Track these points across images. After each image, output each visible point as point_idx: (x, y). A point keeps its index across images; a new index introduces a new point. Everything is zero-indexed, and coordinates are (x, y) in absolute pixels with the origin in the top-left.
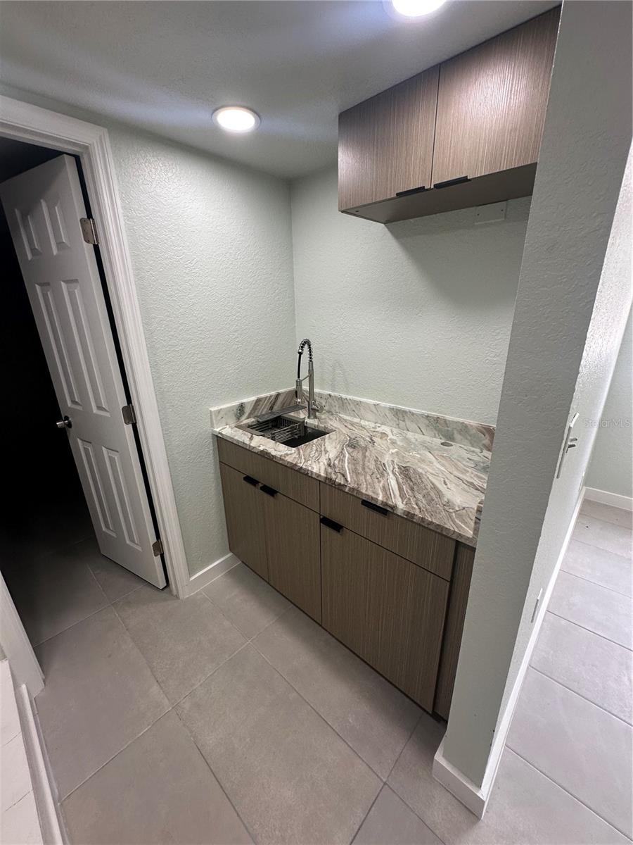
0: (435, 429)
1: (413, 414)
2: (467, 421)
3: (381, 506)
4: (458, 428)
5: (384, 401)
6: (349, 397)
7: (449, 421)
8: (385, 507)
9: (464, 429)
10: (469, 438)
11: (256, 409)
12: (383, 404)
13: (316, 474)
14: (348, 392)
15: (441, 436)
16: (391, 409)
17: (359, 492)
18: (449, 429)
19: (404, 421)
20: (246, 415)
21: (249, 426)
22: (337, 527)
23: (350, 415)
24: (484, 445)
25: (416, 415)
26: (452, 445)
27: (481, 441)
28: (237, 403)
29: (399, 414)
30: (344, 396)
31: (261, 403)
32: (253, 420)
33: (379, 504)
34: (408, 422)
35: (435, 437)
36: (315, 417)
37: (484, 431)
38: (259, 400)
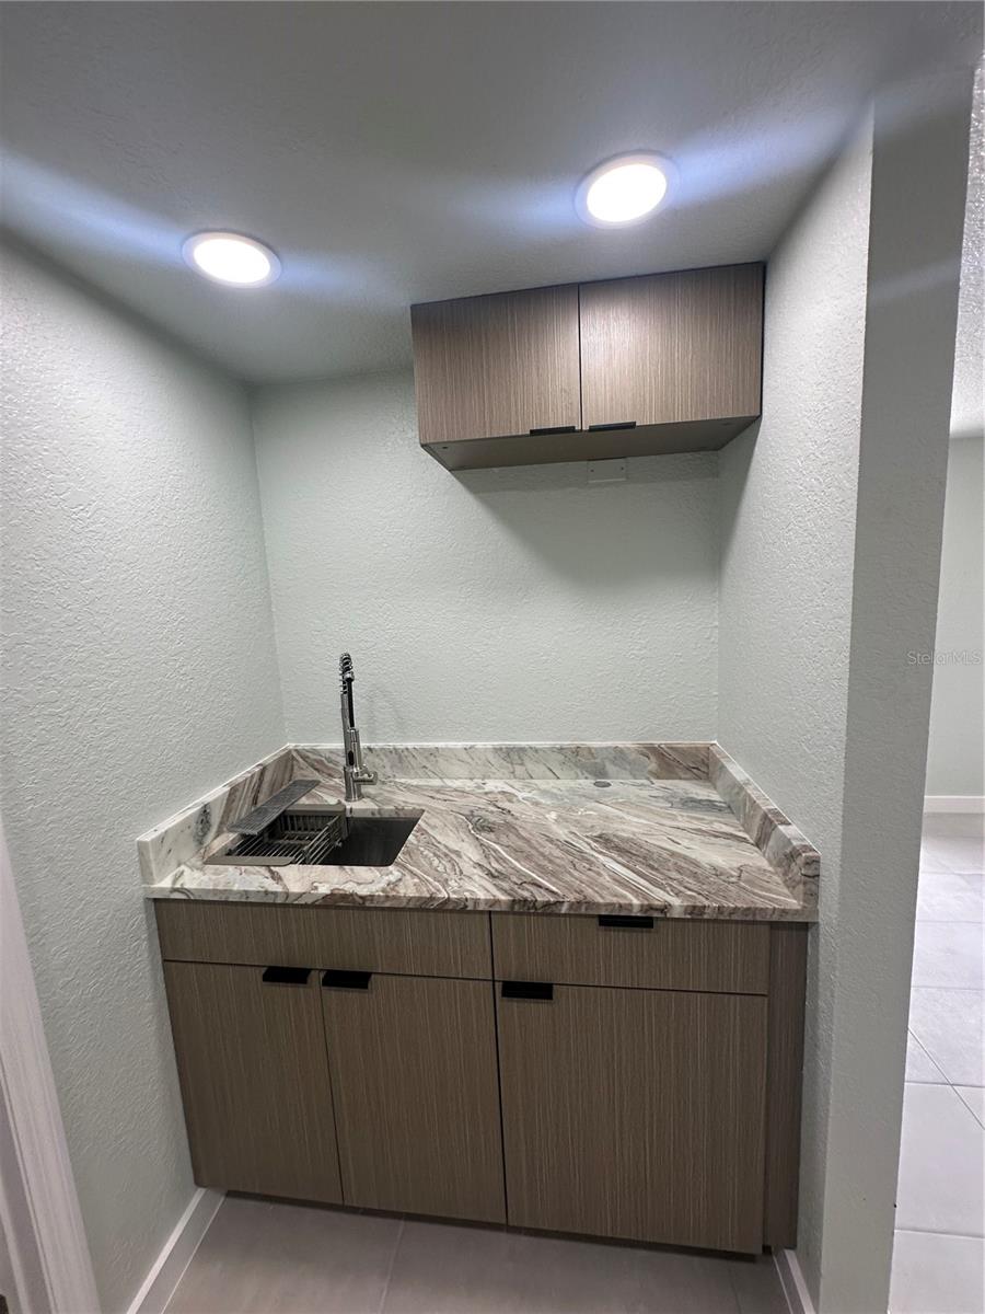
0: (576, 765)
1: (536, 751)
2: (620, 744)
3: (639, 915)
4: (610, 756)
5: (479, 739)
6: (410, 745)
7: (596, 749)
8: (648, 914)
9: (619, 755)
10: (628, 767)
11: (230, 811)
12: (479, 745)
13: (487, 901)
14: (406, 738)
15: (586, 775)
16: (497, 750)
17: (590, 904)
18: (598, 761)
19: (522, 764)
20: (214, 830)
21: (230, 853)
22: (542, 991)
23: (417, 776)
24: (650, 772)
25: (544, 750)
26: (609, 785)
27: (645, 767)
28: (191, 809)
29: (512, 757)
30: (400, 745)
31: (238, 794)
32: (232, 836)
33: (636, 912)
34: (530, 765)
35: (577, 777)
36: (361, 796)
37: (645, 750)
38: (234, 790)
